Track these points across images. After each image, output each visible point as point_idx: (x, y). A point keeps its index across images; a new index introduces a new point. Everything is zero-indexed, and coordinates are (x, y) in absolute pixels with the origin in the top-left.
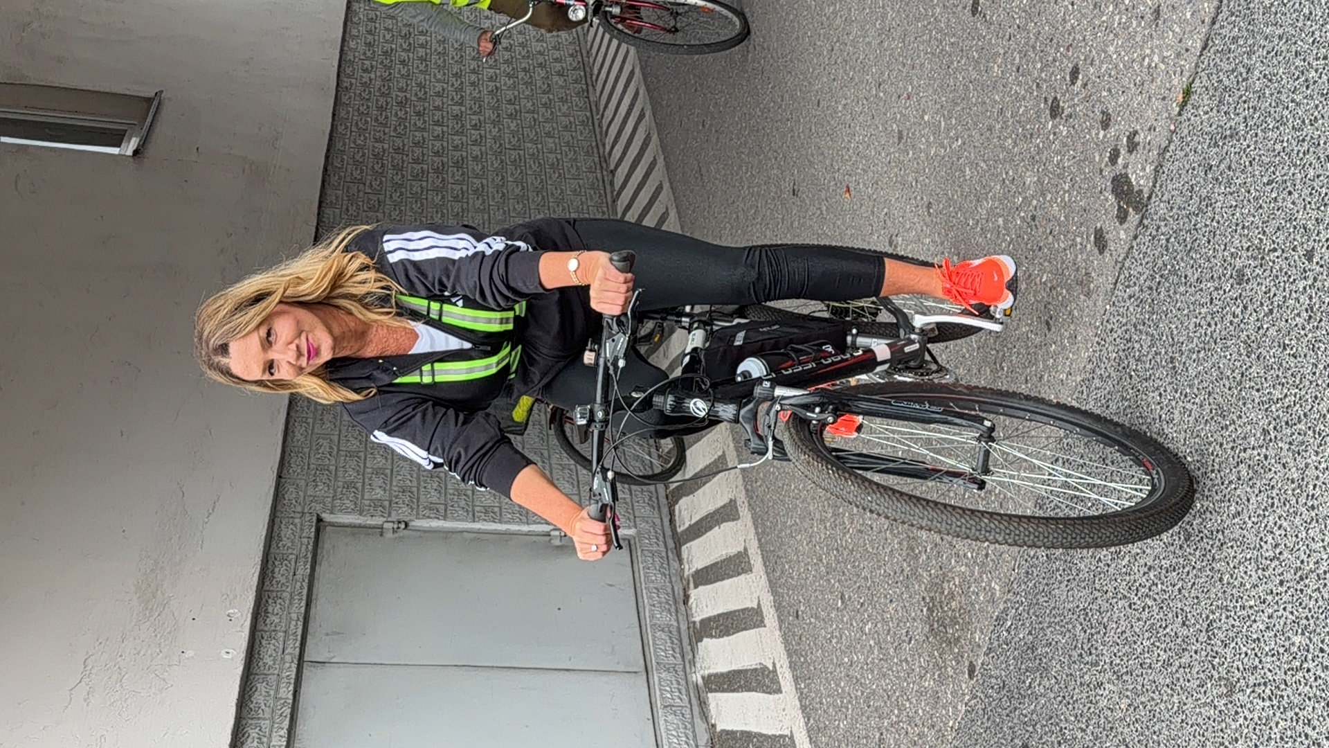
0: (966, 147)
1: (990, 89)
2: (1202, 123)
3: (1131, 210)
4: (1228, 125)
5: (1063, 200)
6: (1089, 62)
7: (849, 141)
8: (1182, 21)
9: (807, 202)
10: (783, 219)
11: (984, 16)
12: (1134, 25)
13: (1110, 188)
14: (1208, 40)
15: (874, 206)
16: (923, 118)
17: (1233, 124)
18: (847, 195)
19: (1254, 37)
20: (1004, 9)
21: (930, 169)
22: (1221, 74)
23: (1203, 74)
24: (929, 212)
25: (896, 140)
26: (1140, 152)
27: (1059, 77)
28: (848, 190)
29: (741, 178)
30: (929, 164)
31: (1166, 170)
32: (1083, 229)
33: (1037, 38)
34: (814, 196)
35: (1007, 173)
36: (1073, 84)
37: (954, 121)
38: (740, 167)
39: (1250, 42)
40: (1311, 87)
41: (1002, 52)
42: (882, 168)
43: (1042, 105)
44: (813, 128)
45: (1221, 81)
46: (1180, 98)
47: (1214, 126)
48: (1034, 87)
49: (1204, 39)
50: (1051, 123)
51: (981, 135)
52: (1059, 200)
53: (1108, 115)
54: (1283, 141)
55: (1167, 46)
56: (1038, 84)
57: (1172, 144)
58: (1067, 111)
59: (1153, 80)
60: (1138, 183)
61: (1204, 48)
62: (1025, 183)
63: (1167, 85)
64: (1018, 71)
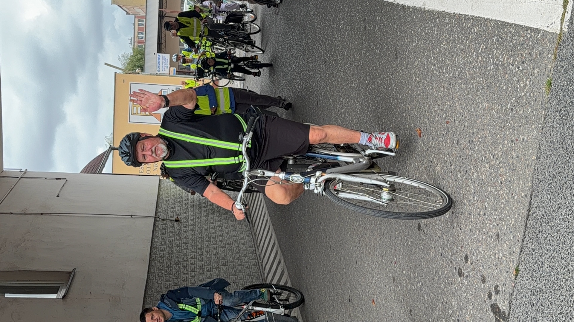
0: (424, 286)
1: (431, 262)
2: (526, 284)
3: (501, 320)
4: (538, 286)
5: (470, 313)
6: (472, 254)
7: (372, 280)
8: (509, 240)
9: (356, 305)
10: (346, 312)
11: (424, 231)
12: (489, 240)
13: (490, 309)
14: (522, 248)
15: (386, 310)
16: (403, 272)
17: (540, 286)
18: (374, 304)
20: (432, 229)
21: (409, 295)
22: (530, 264)
23: (522, 263)
24: (411, 314)
25: (392, 281)
26: (501, 294)
27: (460, 259)
28: (374, 302)
29: (325, 292)
30: (408, 293)
31: (514, 304)
33: (448, 242)
34: (359, 303)
35: (443, 299)
36: (467, 263)
37: (417, 275)
38: (325, 288)
39: (541, 251)
40: (571, 273)
41: (433, 247)
42: (388, 293)
43: (454, 271)
44: (355, 273)
45: (531, 267)
46: (515, 272)
47: (532, 286)
48: (450, 263)
49: (520, 248)
50: (459, 279)
51: (430, 281)
52: (469, 313)
53: (484, 277)
54: (563, 296)
55: (505, 250)
56: (451, 262)
57: (514, 292)
58: (466, 274)
59: (501, 264)
60: (502, 308)
61: (521, 252)
62: (452, 305)
63: (508, 266)
64: (442, 255)
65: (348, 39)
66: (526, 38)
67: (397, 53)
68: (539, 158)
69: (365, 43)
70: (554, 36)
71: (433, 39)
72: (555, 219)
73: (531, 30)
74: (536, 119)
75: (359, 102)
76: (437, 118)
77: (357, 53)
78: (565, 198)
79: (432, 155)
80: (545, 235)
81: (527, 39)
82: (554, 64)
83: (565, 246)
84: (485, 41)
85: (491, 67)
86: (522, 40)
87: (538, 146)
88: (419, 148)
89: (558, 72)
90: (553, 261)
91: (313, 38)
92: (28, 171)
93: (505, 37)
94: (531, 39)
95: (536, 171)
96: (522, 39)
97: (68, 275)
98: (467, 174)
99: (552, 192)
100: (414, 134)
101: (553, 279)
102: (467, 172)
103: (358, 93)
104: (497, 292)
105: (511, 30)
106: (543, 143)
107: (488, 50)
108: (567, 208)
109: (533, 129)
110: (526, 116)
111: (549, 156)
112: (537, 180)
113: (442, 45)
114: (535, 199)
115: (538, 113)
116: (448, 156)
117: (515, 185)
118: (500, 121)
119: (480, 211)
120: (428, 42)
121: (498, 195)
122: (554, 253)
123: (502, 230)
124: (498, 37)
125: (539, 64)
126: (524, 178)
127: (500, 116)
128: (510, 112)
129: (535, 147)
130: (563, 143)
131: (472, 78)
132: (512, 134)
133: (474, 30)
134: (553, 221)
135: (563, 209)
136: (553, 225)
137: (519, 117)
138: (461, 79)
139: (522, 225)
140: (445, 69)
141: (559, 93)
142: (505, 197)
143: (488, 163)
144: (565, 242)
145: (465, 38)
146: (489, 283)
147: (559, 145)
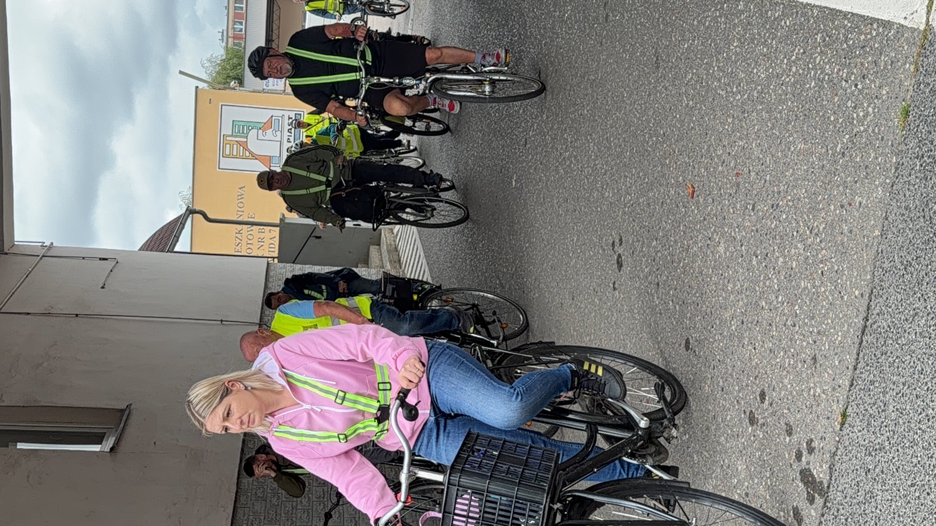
0: (692, 440)
1: (704, 401)
2: (858, 437)
3: (816, 495)
4: (877, 442)
5: (766, 483)
6: (771, 388)
8: (833, 367)
11: (694, 352)
12: (800, 367)
13: (799, 477)
14: (853, 380)
17: (880, 441)
19: (885, 382)
20: (708, 348)
22: (866, 405)
23: (853, 403)
26: (817, 453)
27: (752, 397)
31: (837, 469)
32: (783, 506)
33: (733, 369)
35: (724, 461)
36: (763, 403)
37: (681, 421)
39: (883, 385)
40: (931, 420)
41: (710, 377)
43: (743, 416)
45: (866, 410)
46: (840, 418)
47: (867, 441)
48: (736, 403)
49: (850, 380)
50: (750, 428)
51: (703, 432)
52: (764, 483)
53: (790, 426)
54: (917, 457)
55: (825, 382)
56: (738, 401)
57: (839, 451)
58: (761, 421)
59: (818, 406)
60: (818, 476)
61: (851, 385)
62: (737, 469)
63: (829, 409)
64: (723, 391)
65: (578, 36)
66: (869, 36)
67: (657, 59)
68: (885, 234)
69: (606, 43)
70: (916, 34)
71: (718, 36)
72: (909, 333)
73: (878, 23)
74: (882, 170)
75: (593, 140)
76: (720, 168)
77: (593, 60)
78: (925, 300)
79: (711, 228)
80: (890, 359)
81: (871, 39)
82: (914, 80)
83: (922, 376)
84: (803, 40)
85: (811, 84)
86: (864, 40)
87: (884, 215)
88: (689, 216)
89: (920, 92)
90: (903, 401)
91: (520, 34)
92: (54, 245)
93: (835, 34)
94: (878, 39)
95: (880, 255)
96: (863, 37)
97: (119, 414)
98: (768, 259)
99: (905, 290)
100: (682, 194)
101: (902, 429)
102: (767, 255)
103: (592, 126)
104: (811, 450)
105: (846, 22)
106: (893, 209)
107: (807, 56)
108: (928, 315)
109: (877, 187)
110: (867, 164)
111: (902, 231)
112: (881, 270)
113: (732, 47)
114: (877, 301)
115: (885, 161)
116: (737, 230)
117: (844, 278)
118: (823, 173)
119: (787, 320)
120: (709, 42)
121: (817, 293)
122: (905, 388)
123: (821, 350)
124: (825, 35)
125: (889, 80)
126: (859, 266)
127: (823, 165)
128: (840, 158)
129: (880, 215)
130: (926, 209)
131: (781, 102)
132: (842, 195)
133: (785, 23)
134: (904, 337)
135: (922, 317)
136: (904, 342)
137: (854, 167)
138: (762, 103)
139: (854, 343)
140: (737, 88)
141: (921, 127)
142: (827, 297)
143: (801, 241)
144: (923, 370)
145: (770, 35)
146: (798, 436)
147: (918, 213)
